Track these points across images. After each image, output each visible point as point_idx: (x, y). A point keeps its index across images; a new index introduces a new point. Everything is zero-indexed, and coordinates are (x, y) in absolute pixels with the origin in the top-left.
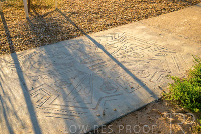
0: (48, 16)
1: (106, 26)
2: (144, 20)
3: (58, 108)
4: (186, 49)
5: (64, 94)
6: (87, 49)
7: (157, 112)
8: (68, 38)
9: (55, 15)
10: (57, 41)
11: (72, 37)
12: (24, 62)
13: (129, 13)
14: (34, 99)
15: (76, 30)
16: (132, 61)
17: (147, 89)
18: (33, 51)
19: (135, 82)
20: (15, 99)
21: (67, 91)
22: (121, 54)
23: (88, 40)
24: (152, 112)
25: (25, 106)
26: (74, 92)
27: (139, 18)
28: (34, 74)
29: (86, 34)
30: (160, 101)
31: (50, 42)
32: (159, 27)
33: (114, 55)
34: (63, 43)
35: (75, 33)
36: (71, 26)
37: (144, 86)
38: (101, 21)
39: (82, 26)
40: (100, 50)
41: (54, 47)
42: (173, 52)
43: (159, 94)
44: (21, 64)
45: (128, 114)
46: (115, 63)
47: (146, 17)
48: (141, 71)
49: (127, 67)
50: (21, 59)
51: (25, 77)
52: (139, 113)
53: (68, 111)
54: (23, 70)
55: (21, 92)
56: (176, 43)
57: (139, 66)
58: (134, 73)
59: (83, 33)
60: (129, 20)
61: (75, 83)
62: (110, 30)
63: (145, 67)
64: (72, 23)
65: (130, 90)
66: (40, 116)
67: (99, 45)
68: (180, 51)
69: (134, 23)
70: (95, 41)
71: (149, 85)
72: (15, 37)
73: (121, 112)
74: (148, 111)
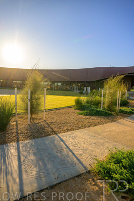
0: (40, 124)
1: (68, 130)
2: (87, 128)
3: (35, 172)
4: (107, 145)
5: (39, 165)
6: (56, 142)
7: (86, 179)
8: (47, 136)
9: (43, 124)
10: (41, 137)
11: (49, 135)
12: (23, 147)
13: (80, 124)
14: (23, 167)
15: (52, 132)
16: (78, 150)
17: (83, 165)
18: (28, 141)
19: (77, 161)
20: (14, 166)
21: (41, 164)
22: (72, 145)
23: (57, 137)
24: (84, 178)
25: (18, 171)
26: (44, 164)
27: (85, 127)
28: (26, 154)
29: (56, 134)
30: (89, 172)
31: (37, 137)
32: (94, 132)
33: (69, 146)
34: (44, 138)
35: (51, 133)
36: (50, 130)
37: (81, 163)
38: (65, 128)
39: (55, 130)
40: (62, 143)
41: (39, 140)
42: (100, 146)
43: (89, 168)
44: (20, 148)
45: (71, 178)
46: (68, 150)
47: (89, 127)
48: (81, 155)
49: (74, 152)
50: (21, 145)
51: (21, 155)
52: (77, 178)
53: (39, 175)
54: (21, 151)
55: (17, 163)
56: (102, 141)
57: (81, 152)
58: (78, 156)
59: (56, 133)
60: (80, 128)
61: (46, 159)
62: (69, 133)
63: (83, 153)
64: (51, 128)
65: (74, 165)
66: (24, 176)
67: (62, 140)
68: (103, 145)
69: (82, 130)
70: (60, 138)
71: (84, 163)
72: (21, 134)
73: (67, 177)
74: (82, 177)
